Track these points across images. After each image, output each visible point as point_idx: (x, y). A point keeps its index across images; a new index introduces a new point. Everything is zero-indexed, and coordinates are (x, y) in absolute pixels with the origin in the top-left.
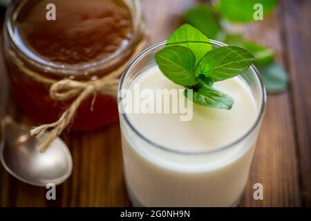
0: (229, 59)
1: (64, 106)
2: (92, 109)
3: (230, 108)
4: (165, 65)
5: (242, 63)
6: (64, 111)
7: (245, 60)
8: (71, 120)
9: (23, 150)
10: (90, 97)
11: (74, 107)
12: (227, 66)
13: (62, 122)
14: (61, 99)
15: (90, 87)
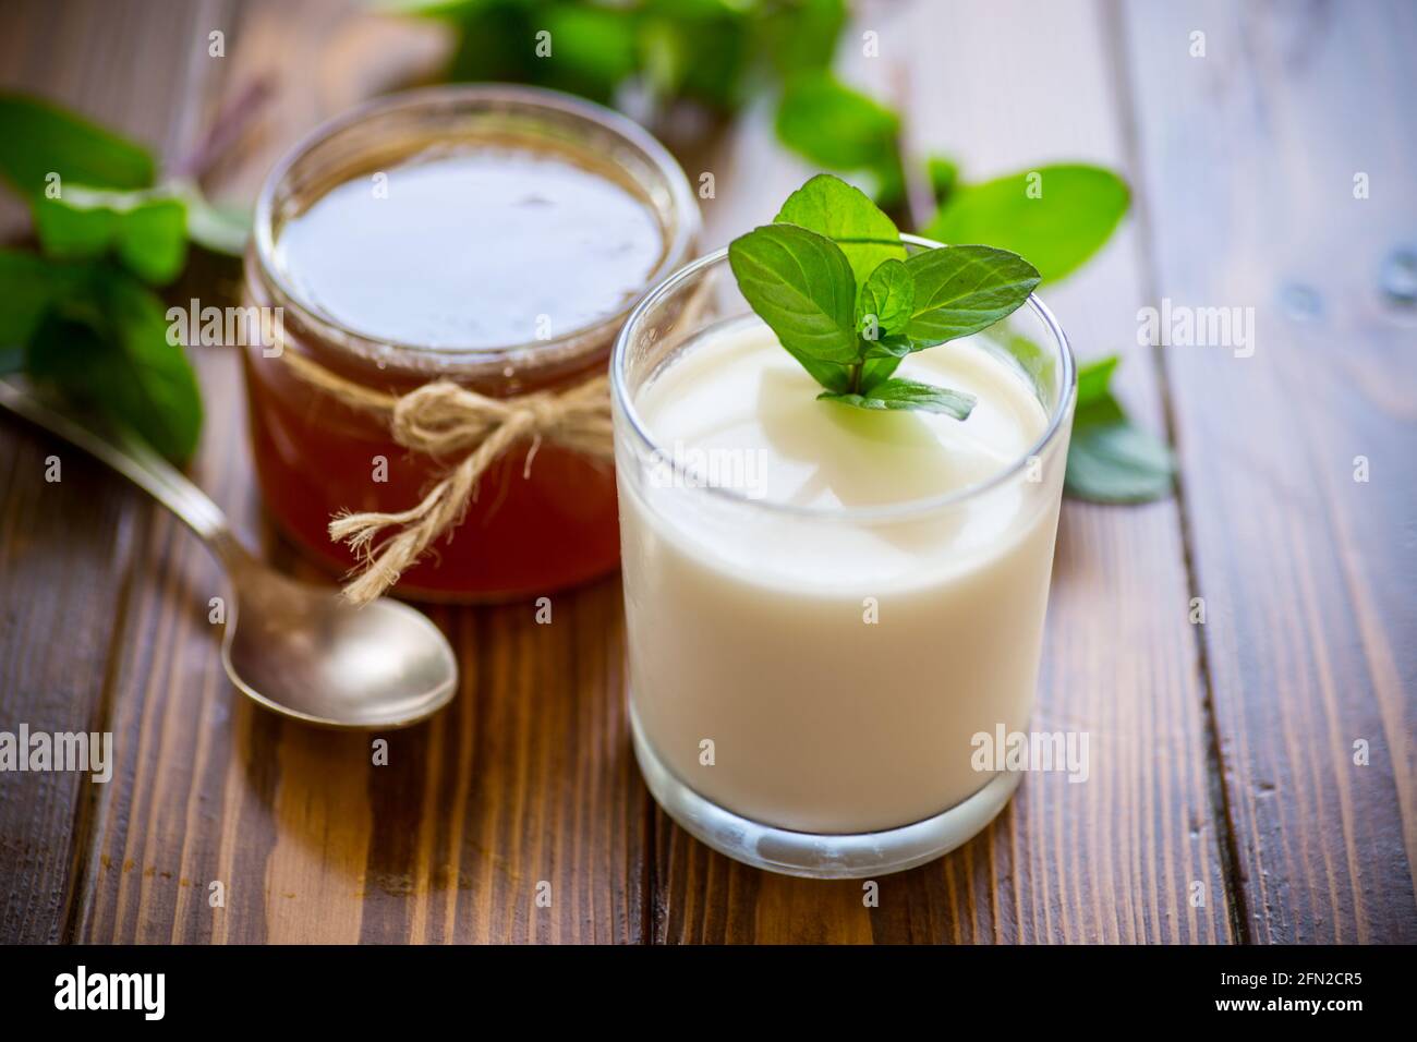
0: (962, 283)
1: (437, 467)
2: (527, 474)
3: (964, 417)
4: (760, 282)
5: (1000, 293)
6: (440, 481)
7: (1012, 284)
8: (459, 511)
9: (300, 640)
10: (521, 444)
11: (469, 471)
12: (955, 306)
13: (430, 512)
14: (430, 449)
15: (520, 415)
